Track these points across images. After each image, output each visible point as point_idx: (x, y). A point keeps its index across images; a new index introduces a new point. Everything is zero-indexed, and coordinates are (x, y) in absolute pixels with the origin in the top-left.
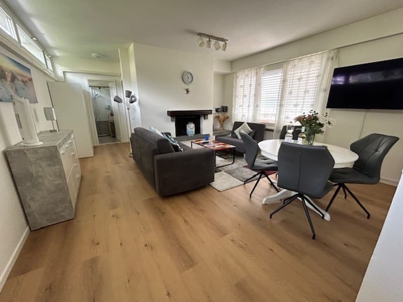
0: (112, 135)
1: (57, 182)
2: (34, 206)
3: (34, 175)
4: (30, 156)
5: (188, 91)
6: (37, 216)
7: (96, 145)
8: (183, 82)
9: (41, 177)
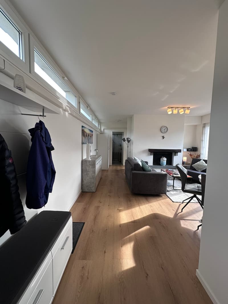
0: (119, 161)
1: (93, 175)
2: (85, 182)
3: (87, 170)
4: (88, 163)
5: (163, 137)
6: (85, 186)
7: (110, 165)
8: (160, 132)
9: (89, 172)
